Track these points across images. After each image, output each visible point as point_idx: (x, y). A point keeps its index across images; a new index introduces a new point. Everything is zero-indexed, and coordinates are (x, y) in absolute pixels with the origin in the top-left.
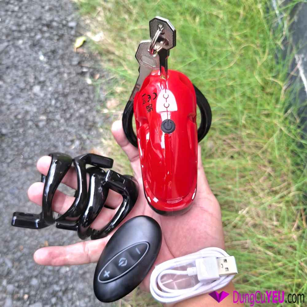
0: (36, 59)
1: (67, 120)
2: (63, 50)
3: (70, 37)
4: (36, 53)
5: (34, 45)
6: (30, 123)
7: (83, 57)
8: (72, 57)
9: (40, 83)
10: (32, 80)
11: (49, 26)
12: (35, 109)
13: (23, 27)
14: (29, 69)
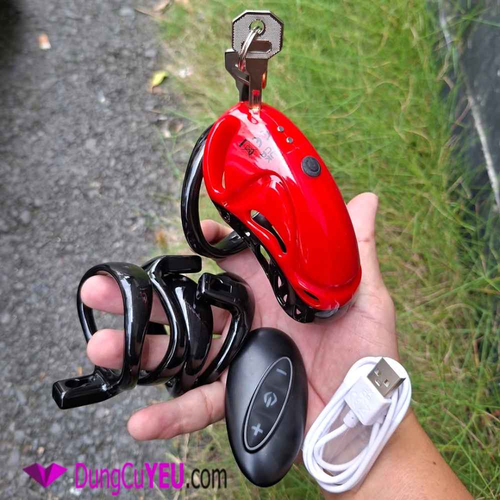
0: (95, 101)
1: (130, 188)
2: (133, 90)
3: (144, 72)
4: (95, 92)
5: (93, 82)
6: (76, 192)
7: (161, 100)
8: (146, 100)
9: (96, 135)
10: (85, 130)
11: (117, 55)
12: (85, 173)
13: (81, 57)
14: (83, 116)
